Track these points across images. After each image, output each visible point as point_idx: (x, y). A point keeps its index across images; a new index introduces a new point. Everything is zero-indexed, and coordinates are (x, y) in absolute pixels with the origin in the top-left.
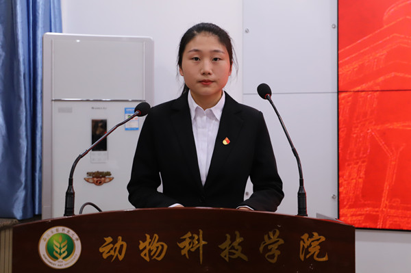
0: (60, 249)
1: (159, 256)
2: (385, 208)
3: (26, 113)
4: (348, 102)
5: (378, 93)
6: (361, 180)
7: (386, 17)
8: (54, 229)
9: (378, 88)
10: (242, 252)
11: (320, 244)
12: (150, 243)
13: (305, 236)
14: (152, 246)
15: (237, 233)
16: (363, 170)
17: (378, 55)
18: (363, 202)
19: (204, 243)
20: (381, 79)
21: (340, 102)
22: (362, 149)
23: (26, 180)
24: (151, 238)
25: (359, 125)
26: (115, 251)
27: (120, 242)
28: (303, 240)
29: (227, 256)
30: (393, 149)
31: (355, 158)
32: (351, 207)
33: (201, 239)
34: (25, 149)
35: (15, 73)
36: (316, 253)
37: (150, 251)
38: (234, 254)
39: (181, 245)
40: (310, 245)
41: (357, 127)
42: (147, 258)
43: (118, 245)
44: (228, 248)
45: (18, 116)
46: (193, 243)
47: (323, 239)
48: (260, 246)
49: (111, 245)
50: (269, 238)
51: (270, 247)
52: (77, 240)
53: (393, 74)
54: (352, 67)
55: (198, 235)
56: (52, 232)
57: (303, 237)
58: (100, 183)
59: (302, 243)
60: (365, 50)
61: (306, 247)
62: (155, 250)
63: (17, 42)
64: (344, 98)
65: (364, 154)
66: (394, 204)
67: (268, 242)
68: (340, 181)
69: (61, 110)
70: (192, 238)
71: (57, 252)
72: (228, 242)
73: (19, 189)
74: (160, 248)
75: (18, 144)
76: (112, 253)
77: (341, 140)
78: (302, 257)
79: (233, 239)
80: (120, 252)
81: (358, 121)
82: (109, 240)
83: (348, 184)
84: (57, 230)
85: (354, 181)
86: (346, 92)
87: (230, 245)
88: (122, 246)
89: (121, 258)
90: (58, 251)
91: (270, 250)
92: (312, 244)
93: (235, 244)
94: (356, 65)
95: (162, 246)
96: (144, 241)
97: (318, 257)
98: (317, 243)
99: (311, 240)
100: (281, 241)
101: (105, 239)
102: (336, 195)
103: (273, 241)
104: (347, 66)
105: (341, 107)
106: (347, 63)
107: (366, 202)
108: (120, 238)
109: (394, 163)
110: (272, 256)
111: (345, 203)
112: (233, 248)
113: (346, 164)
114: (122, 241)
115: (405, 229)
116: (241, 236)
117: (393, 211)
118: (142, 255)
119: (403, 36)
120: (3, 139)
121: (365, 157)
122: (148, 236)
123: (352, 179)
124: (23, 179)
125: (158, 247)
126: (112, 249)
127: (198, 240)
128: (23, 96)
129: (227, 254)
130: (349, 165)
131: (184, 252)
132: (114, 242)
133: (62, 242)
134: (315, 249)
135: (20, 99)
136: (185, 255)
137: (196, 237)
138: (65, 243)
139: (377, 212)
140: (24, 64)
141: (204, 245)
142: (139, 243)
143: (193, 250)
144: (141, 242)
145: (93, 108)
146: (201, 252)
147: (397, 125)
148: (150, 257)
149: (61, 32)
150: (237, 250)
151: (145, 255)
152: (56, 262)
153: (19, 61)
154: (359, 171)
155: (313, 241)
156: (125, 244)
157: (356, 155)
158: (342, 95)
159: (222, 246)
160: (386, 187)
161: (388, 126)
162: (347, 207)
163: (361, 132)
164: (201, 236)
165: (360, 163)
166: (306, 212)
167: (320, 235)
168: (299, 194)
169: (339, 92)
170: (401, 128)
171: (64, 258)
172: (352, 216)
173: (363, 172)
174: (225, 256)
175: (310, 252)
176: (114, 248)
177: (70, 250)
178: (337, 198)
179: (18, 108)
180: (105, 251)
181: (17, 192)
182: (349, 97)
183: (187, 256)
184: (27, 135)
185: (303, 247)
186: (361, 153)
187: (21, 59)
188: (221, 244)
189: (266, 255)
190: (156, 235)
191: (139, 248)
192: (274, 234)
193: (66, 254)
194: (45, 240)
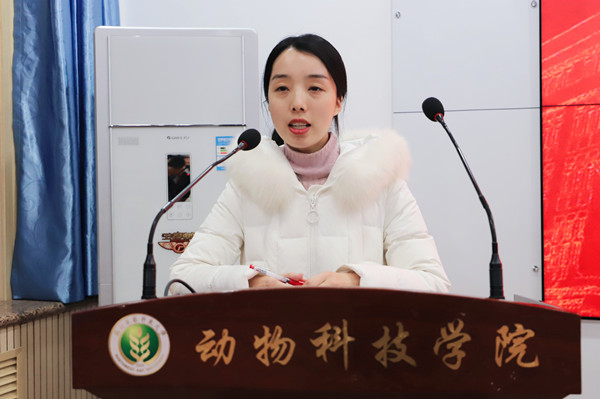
0: (140, 346)
1: (283, 358)
3: (71, 147)
4: (557, 123)
6: (578, 243)
8: (130, 318)
10: (407, 353)
11: (526, 342)
12: (269, 339)
13: (504, 330)
14: (272, 345)
15: (400, 325)
16: (582, 226)
18: (582, 276)
19: (349, 339)
21: (544, 122)
22: (580, 195)
23: (73, 245)
24: (271, 332)
25: (576, 158)
26: (218, 351)
27: (226, 338)
28: (500, 335)
29: (385, 359)
31: (569, 208)
32: (562, 284)
33: (346, 334)
34: (71, 199)
35: (54, 86)
36: (521, 356)
37: (270, 351)
38: (395, 356)
39: (316, 342)
40: (511, 344)
41: (571, 161)
42: (266, 362)
43: (222, 342)
44: (386, 348)
45: (60, 152)
46: (334, 340)
47: (531, 334)
48: (434, 345)
49: (213, 343)
50: (449, 333)
51: (449, 346)
52: (164, 334)
54: (563, 68)
55: (341, 327)
56: (128, 322)
57: (499, 331)
58: (181, 249)
59: (498, 340)
61: (504, 346)
62: (277, 349)
63: (57, 41)
64: (550, 117)
65: (582, 202)
67: (446, 338)
68: (545, 246)
69: (123, 142)
70: (332, 332)
71: (135, 352)
72: (386, 337)
73: (63, 259)
74: (285, 346)
75: (61, 192)
76: (214, 353)
77: (546, 182)
78: (499, 361)
79: (394, 334)
80: (226, 352)
81: (574, 152)
82: (209, 334)
83: (559, 249)
84: (135, 320)
85: (568, 244)
86: (555, 106)
87: (389, 342)
88: (228, 343)
89: (227, 360)
90: (137, 350)
91: (450, 351)
92: (514, 342)
93: (397, 341)
94: (569, 65)
95: (288, 343)
96: (261, 335)
97: (523, 361)
98: (522, 340)
99: (512, 335)
100: (467, 338)
101: (205, 333)
102: (540, 266)
103: (455, 337)
104: (555, 67)
105: (546, 130)
106: (555, 61)
107: (587, 278)
108: (226, 331)
110: (453, 360)
111: (554, 279)
112: (393, 347)
113: (555, 219)
116: (405, 330)
118: (259, 356)
120: (40, 185)
121: (585, 208)
122: (267, 330)
123: (565, 242)
124: (69, 243)
125: (281, 346)
126: (214, 347)
127: (341, 335)
128: (66, 121)
129: (385, 356)
130: (559, 220)
131: (320, 353)
132: (217, 337)
134: (518, 350)
135: (62, 125)
137: (338, 331)
138: (147, 337)
140: (67, 74)
141: (349, 343)
142: (254, 340)
143: (334, 349)
144: (256, 338)
145: (169, 138)
146: (346, 353)
148: (271, 360)
149: (118, 25)
150: (400, 350)
151: (263, 357)
152: (134, 366)
153: (59, 69)
154: (575, 228)
155: (515, 337)
156: (233, 341)
157: (571, 205)
158: (549, 111)
159: (377, 344)
162: (556, 284)
163: (579, 168)
164: (345, 329)
165: (576, 218)
166: (502, 293)
167: (525, 328)
168: (491, 265)
169: (542, 108)
171: (145, 360)
172: (564, 298)
173: (582, 231)
174: (382, 359)
175: (510, 354)
176: (216, 347)
177: (154, 348)
178: (540, 271)
179: (60, 139)
180: (204, 350)
181: (61, 263)
182: (558, 114)
183: (325, 359)
184: (73, 179)
185: (501, 345)
186: (579, 200)
187: (62, 66)
188: (374, 341)
189: (444, 359)
190: (278, 328)
191: (253, 347)
192: (455, 326)
193: (148, 354)
194: (117, 333)
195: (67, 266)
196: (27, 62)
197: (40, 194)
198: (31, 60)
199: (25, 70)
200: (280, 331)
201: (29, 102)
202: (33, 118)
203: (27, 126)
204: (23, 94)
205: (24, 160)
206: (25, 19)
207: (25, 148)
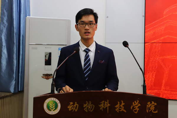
0: (52, 107)
1: (91, 110)
2: (163, 90)
4: (148, 47)
5: (161, 43)
6: (153, 79)
7: (164, 13)
8: (50, 99)
9: (161, 42)
10: (124, 109)
11: (154, 106)
12: (88, 105)
13: (149, 103)
15: (122, 101)
16: (154, 74)
17: (161, 28)
18: (154, 88)
19: (109, 105)
20: (162, 38)
21: (145, 47)
22: (154, 66)
23: (16, 77)
24: (88, 103)
25: (153, 57)
26: (74, 108)
27: (76, 104)
28: (148, 104)
29: (118, 110)
30: (167, 66)
31: (151, 70)
32: (149, 90)
34: (16, 64)
35: (12, 32)
36: (153, 110)
37: (88, 108)
38: (121, 110)
39: (100, 106)
40: (151, 107)
42: (87, 111)
43: (75, 106)
44: (118, 107)
45: (13, 51)
46: (105, 105)
47: (156, 104)
48: (131, 107)
49: (72, 106)
50: (135, 104)
51: (135, 107)
52: (59, 103)
53: (167, 36)
54: (150, 33)
55: (107, 102)
56: (49, 100)
57: (148, 103)
58: (48, 78)
59: (147, 106)
60: (156, 26)
61: (149, 107)
62: (90, 107)
63: (13, 20)
64: (147, 45)
65: (155, 68)
66: (167, 89)
67: (134, 105)
69: (33, 48)
70: (104, 103)
71: (51, 108)
72: (119, 105)
73: (13, 80)
74: (92, 107)
75: (13, 62)
76: (73, 108)
77: (145, 62)
78: (147, 111)
79: (121, 104)
80: (76, 108)
81: (153, 55)
82: (71, 103)
83: (148, 80)
84: (51, 99)
85: (151, 79)
86: (148, 43)
87: (119, 106)
88: (77, 106)
89: (76, 110)
90: (51, 107)
91: (135, 108)
92: (151, 106)
93: (121, 106)
94: (152, 32)
95: (93, 106)
97: (153, 111)
98: (153, 106)
99: (151, 104)
100: (139, 105)
101: (70, 103)
103: (136, 105)
105: (146, 49)
106: (148, 31)
107: (155, 88)
108: (76, 103)
109: (167, 72)
110: (136, 111)
111: (147, 88)
112: (120, 107)
113: (148, 72)
114: (77, 104)
115: (171, 99)
116: (123, 103)
117: (166, 92)
118: (85, 109)
119: (171, 21)
120: (6, 59)
121: (155, 70)
122: (87, 102)
123: (150, 78)
124: (14, 76)
125: (91, 107)
126: (73, 107)
129: (118, 109)
130: (148, 73)
131: (101, 109)
132: (74, 104)
133: (53, 104)
134: (152, 108)
135: (14, 43)
136: (101, 110)
137: (106, 103)
138: (54, 104)
139: (160, 92)
140: (16, 29)
142: (84, 105)
143: (105, 108)
144: (84, 104)
145: (46, 48)
146: (108, 109)
147: (168, 57)
148: (88, 110)
150: (122, 108)
151: (86, 109)
152: (51, 112)
153: (14, 27)
154: (153, 75)
155: (152, 105)
157: (152, 69)
158: (146, 44)
159: (116, 106)
160: (164, 82)
161: (165, 57)
163: (154, 59)
164: (108, 102)
165: (153, 72)
166: (146, 93)
167: (154, 102)
169: (145, 43)
170: (170, 58)
171: (54, 110)
173: (154, 76)
175: (150, 109)
177: (56, 107)
179: (13, 47)
180: (70, 108)
181: (12, 81)
182: (149, 45)
183: (102, 110)
184: (16, 58)
185: (148, 107)
186: (154, 68)
187: (15, 26)
188: (115, 106)
189: (133, 110)
190: (90, 102)
191: (83, 107)
192: (137, 102)
193: (54, 108)
194: (46, 103)
195: (14, 82)
196: (4, 25)
197: (6, 62)
198: (5, 24)
199: (3, 27)
200: (91, 102)
201: (4, 36)
202: (5, 41)
203: (3, 43)
204: (2, 34)
205: (2, 53)
206: (4, 13)
207: (2, 49)
